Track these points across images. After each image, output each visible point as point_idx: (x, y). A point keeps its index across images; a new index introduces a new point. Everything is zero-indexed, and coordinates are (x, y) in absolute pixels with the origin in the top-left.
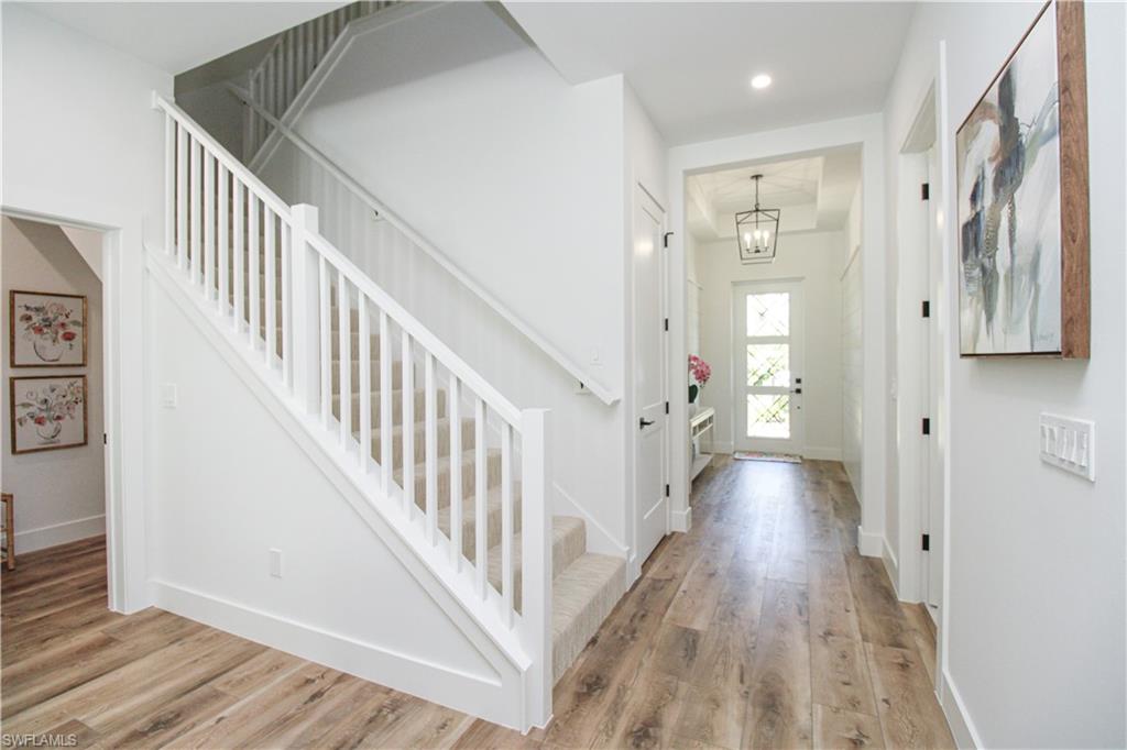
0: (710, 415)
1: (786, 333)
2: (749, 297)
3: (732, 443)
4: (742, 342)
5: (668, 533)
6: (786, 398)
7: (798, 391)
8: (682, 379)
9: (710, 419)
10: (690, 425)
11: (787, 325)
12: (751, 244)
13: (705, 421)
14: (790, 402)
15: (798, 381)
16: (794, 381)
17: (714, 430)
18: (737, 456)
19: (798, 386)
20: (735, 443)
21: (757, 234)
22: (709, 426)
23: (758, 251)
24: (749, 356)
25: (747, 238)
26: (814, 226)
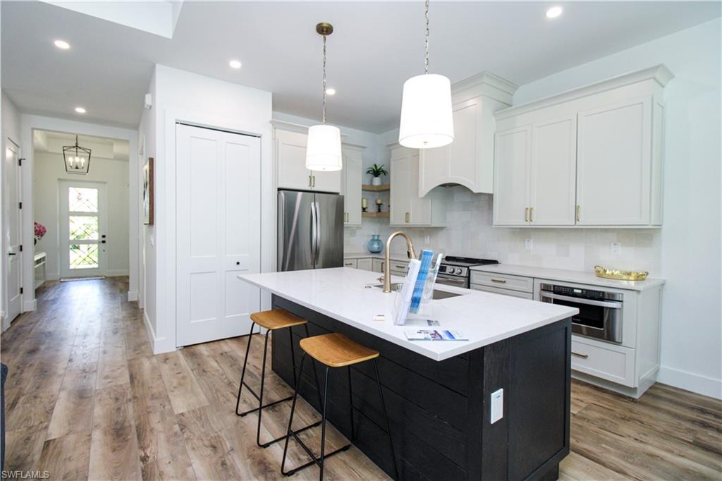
0: (43, 256)
1: (96, 210)
2: (71, 189)
3: (59, 274)
4: (66, 214)
5: (22, 312)
6: (96, 246)
7: (104, 242)
8: (30, 234)
9: (44, 258)
10: (34, 258)
11: (96, 206)
12: (73, 163)
13: (40, 259)
14: (99, 248)
15: (104, 236)
16: (101, 236)
17: (46, 265)
18: (62, 280)
19: (103, 239)
20: (61, 273)
21: (77, 159)
22: (43, 263)
23: (77, 168)
24: (71, 223)
25: (70, 160)
26: (112, 157)
